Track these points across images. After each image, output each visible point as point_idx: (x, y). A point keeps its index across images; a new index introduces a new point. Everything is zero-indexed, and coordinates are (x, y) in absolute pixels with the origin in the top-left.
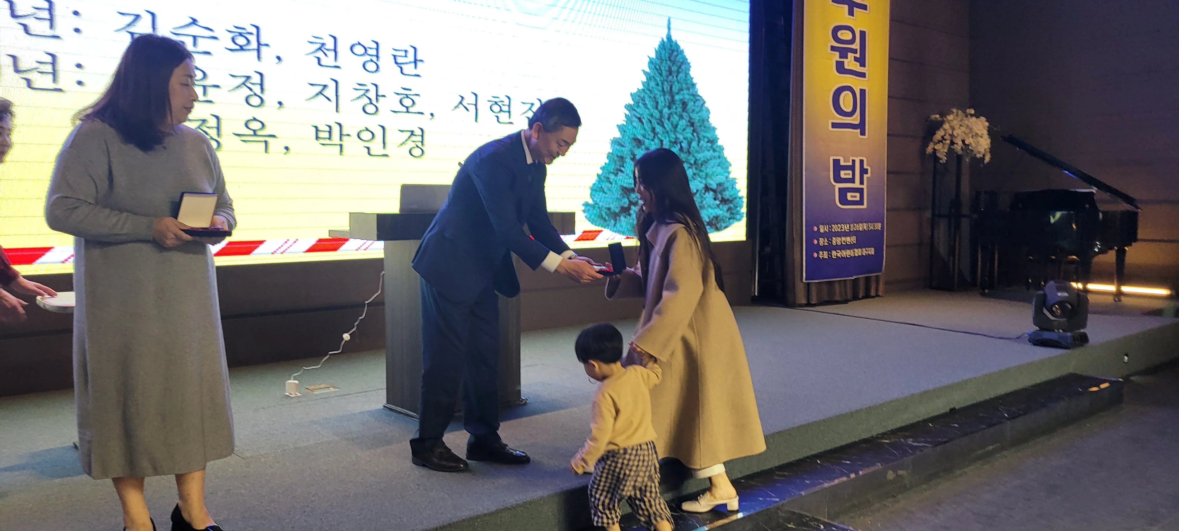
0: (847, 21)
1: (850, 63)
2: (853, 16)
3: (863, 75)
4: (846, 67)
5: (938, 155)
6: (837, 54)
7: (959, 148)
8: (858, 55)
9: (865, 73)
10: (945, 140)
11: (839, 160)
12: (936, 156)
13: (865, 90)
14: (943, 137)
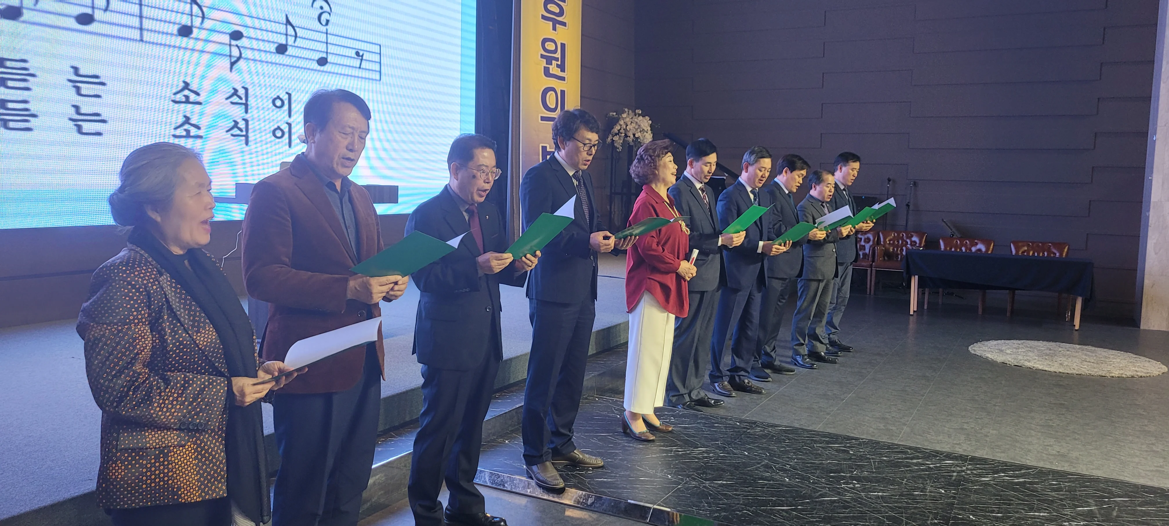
0: (552, 35)
1: (554, 69)
2: (556, 30)
3: (563, 79)
4: (551, 72)
5: (615, 145)
6: (545, 60)
7: (631, 140)
8: (559, 63)
9: (564, 77)
10: (621, 133)
11: (546, 147)
12: (614, 146)
13: (564, 91)
14: (619, 131)
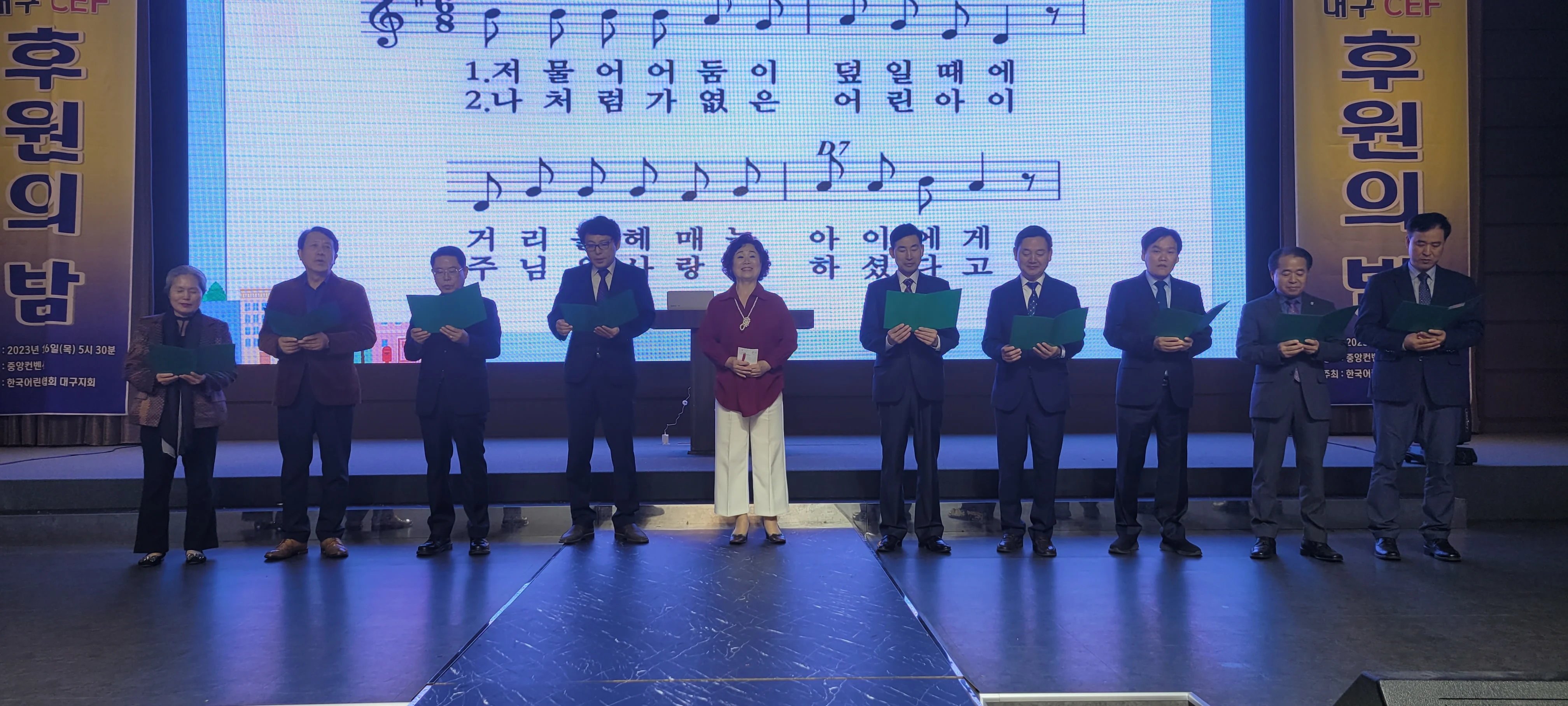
0: (1374, 96)
1: (1381, 145)
2: (1386, 88)
3: (1414, 156)
4: (1371, 149)
6: (1356, 136)
8: (1400, 133)
9: (1416, 153)
11: (1361, 260)
